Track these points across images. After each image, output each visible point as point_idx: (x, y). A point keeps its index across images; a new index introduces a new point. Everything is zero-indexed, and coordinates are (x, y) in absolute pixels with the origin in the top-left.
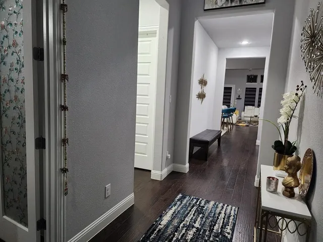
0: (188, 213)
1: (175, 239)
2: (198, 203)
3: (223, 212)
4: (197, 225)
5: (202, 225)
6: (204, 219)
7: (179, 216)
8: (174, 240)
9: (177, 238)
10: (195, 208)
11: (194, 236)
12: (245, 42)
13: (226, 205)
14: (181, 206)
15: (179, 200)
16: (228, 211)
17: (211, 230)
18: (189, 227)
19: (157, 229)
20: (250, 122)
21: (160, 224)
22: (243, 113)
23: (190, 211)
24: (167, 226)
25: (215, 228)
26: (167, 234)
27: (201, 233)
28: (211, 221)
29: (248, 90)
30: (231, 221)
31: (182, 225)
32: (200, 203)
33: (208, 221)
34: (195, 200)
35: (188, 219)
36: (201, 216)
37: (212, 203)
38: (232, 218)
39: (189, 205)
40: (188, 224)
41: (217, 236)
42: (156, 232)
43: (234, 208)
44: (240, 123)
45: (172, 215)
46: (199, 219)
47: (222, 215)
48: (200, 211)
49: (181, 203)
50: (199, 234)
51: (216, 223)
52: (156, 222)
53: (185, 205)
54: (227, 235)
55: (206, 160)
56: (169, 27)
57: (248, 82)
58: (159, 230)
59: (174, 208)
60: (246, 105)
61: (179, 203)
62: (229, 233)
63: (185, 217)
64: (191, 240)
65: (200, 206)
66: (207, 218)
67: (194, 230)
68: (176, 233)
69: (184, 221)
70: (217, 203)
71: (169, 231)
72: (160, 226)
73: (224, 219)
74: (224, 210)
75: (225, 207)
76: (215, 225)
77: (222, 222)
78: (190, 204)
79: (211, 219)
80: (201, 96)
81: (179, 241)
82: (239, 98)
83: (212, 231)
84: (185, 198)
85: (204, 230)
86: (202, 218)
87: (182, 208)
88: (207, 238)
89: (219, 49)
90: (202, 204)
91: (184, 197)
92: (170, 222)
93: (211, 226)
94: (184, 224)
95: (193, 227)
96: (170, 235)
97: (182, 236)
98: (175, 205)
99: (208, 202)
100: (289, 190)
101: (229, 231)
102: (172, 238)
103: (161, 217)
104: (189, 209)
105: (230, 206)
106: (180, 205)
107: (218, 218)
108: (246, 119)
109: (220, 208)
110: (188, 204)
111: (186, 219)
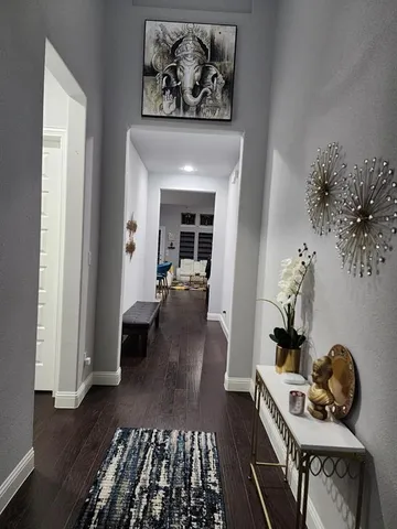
0: (142, 464)
1: (133, 521)
2: (153, 440)
3: (196, 447)
4: (163, 483)
5: (171, 481)
6: (171, 469)
7: (129, 472)
8: (132, 524)
9: (138, 519)
10: (151, 450)
11: (163, 505)
12: (188, 168)
13: (196, 433)
14: (126, 454)
15: (119, 441)
16: (203, 443)
17: (188, 486)
18: (151, 490)
19: (97, 511)
20: (190, 283)
21: (98, 500)
22: (178, 270)
23: (145, 458)
24: (112, 501)
25: (193, 479)
26: (117, 517)
27: (173, 496)
28: (183, 470)
29: (183, 234)
30: (211, 460)
31: (138, 490)
32: (156, 439)
33: (179, 470)
34: (147, 435)
35: (145, 475)
36: (164, 462)
37: (175, 434)
38: (211, 454)
39: (140, 448)
40: (148, 485)
41: (200, 496)
42: (94, 518)
43: (209, 435)
44: (176, 284)
45: (116, 474)
46: (163, 470)
47: (197, 452)
48: (160, 454)
49: (126, 446)
50: (171, 500)
51: (191, 471)
52: (90, 496)
53: (133, 448)
54: (212, 488)
55: (145, 356)
56: (87, 137)
57: (183, 223)
58: (101, 512)
59: (115, 460)
60: (181, 257)
61: (120, 447)
62: (214, 484)
63: (139, 473)
64: (161, 514)
65: (157, 445)
66: (175, 465)
67: (161, 492)
68: (132, 510)
69: (138, 480)
70: (183, 433)
71: (119, 507)
72: (99, 503)
73: (201, 459)
74: (196, 442)
75: (196, 437)
76: (191, 475)
77: (199, 466)
78: (140, 444)
79: (181, 465)
80: (131, 248)
81: (142, 523)
82: (172, 248)
83: (190, 488)
84: (129, 434)
85: (177, 489)
86: (167, 467)
87: (129, 456)
88: (185, 504)
89: (150, 174)
90: (160, 441)
91: (126, 434)
92: (115, 490)
93: (185, 479)
94: (141, 488)
95: (158, 488)
96: (123, 517)
97: (144, 512)
98: (115, 452)
99: (167, 433)
100: (320, 408)
101: (213, 479)
102: (129, 521)
103: (96, 483)
104: (142, 454)
105: (203, 434)
106: (124, 450)
107: (192, 461)
108: (183, 279)
109: (190, 441)
110: (137, 446)
111: (143, 476)
